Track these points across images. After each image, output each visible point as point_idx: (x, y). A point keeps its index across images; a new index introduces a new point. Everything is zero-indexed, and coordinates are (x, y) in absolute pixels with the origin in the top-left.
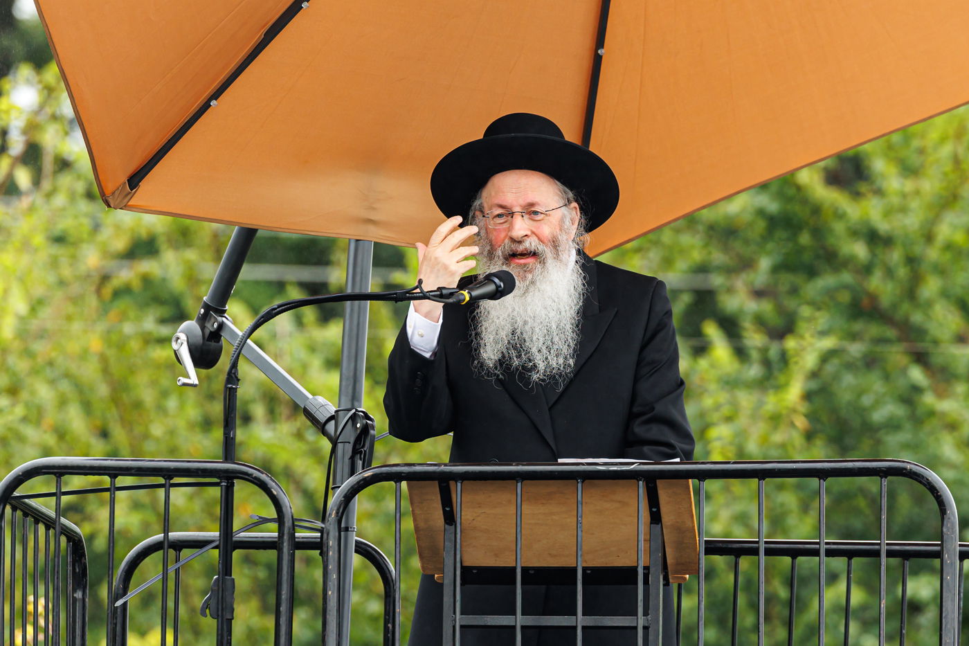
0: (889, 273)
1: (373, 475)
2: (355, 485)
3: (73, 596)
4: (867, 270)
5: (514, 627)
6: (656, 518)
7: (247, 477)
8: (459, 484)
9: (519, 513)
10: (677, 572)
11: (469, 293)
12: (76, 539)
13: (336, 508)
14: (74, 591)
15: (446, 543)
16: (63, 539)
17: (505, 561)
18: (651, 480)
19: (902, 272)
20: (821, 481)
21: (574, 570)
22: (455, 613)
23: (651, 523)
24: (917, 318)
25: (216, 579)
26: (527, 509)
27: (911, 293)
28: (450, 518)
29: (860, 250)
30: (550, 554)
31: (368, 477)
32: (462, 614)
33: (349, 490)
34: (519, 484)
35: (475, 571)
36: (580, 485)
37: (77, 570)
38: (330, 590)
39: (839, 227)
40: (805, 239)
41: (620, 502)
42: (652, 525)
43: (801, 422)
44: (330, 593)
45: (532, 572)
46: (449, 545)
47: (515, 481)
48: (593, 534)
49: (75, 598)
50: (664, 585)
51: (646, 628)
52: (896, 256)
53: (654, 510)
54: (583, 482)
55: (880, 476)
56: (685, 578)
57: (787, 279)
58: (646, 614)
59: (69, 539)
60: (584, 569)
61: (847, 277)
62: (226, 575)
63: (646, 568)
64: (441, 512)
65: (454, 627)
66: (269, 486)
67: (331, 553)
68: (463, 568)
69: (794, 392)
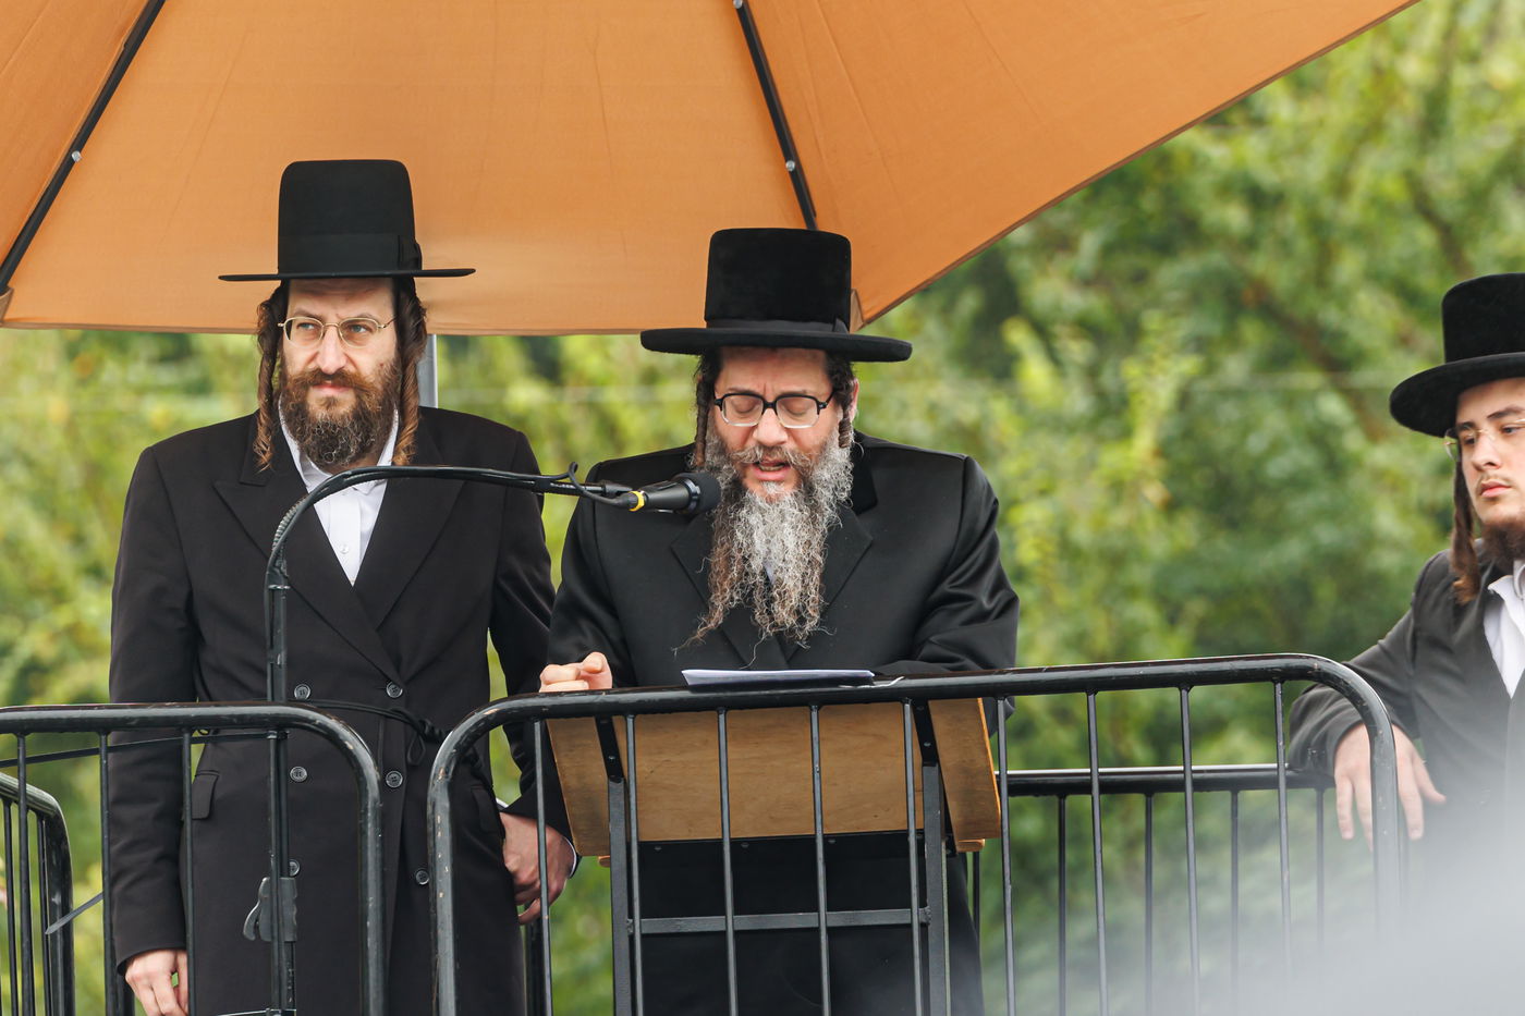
0: (1285, 247)
1: (498, 712)
2: (471, 728)
3: (50, 902)
4: (1250, 244)
5: (724, 934)
6: (930, 756)
7: (307, 725)
8: (630, 721)
9: (724, 760)
10: (967, 835)
11: (644, 494)
12: (51, 814)
13: (444, 766)
14: (52, 894)
15: (612, 810)
16: (32, 817)
17: (707, 832)
18: (921, 701)
19: (1303, 245)
20: (1184, 691)
21: (812, 840)
22: (631, 915)
23: (923, 765)
24: (1330, 316)
25: (267, 882)
26: (735, 753)
27: (1320, 277)
28: (615, 771)
29: (1235, 216)
30: (772, 818)
31: (491, 715)
32: (642, 916)
33: (462, 737)
34: (722, 717)
35: (658, 849)
36: (814, 714)
37: (54, 862)
38: (441, 891)
39: (1202, 183)
40: (1149, 202)
41: (874, 735)
42: (925, 768)
43: (1154, 492)
44: (441, 895)
45: (745, 846)
46: (617, 812)
47: (715, 712)
48: (835, 785)
49: (54, 903)
50: (947, 856)
51: (924, 926)
52: (1290, 221)
53: (927, 745)
54: (819, 709)
55: (1273, 681)
56: (980, 844)
57: (1125, 263)
58: (922, 904)
59: (41, 815)
60: (826, 838)
61: (1216, 258)
62: (282, 875)
63: (920, 832)
64: (602, 763)
65: (632, 938)
66: (341, 738)
67: (439, 834)
68: (641, 845)
69: (1144, 442)
